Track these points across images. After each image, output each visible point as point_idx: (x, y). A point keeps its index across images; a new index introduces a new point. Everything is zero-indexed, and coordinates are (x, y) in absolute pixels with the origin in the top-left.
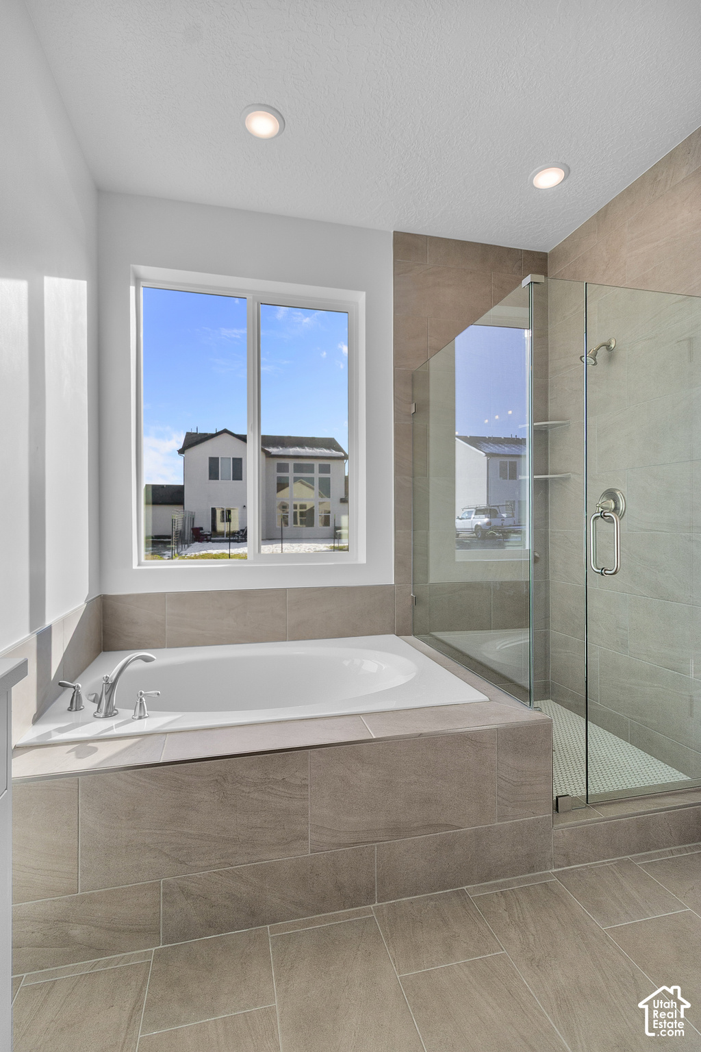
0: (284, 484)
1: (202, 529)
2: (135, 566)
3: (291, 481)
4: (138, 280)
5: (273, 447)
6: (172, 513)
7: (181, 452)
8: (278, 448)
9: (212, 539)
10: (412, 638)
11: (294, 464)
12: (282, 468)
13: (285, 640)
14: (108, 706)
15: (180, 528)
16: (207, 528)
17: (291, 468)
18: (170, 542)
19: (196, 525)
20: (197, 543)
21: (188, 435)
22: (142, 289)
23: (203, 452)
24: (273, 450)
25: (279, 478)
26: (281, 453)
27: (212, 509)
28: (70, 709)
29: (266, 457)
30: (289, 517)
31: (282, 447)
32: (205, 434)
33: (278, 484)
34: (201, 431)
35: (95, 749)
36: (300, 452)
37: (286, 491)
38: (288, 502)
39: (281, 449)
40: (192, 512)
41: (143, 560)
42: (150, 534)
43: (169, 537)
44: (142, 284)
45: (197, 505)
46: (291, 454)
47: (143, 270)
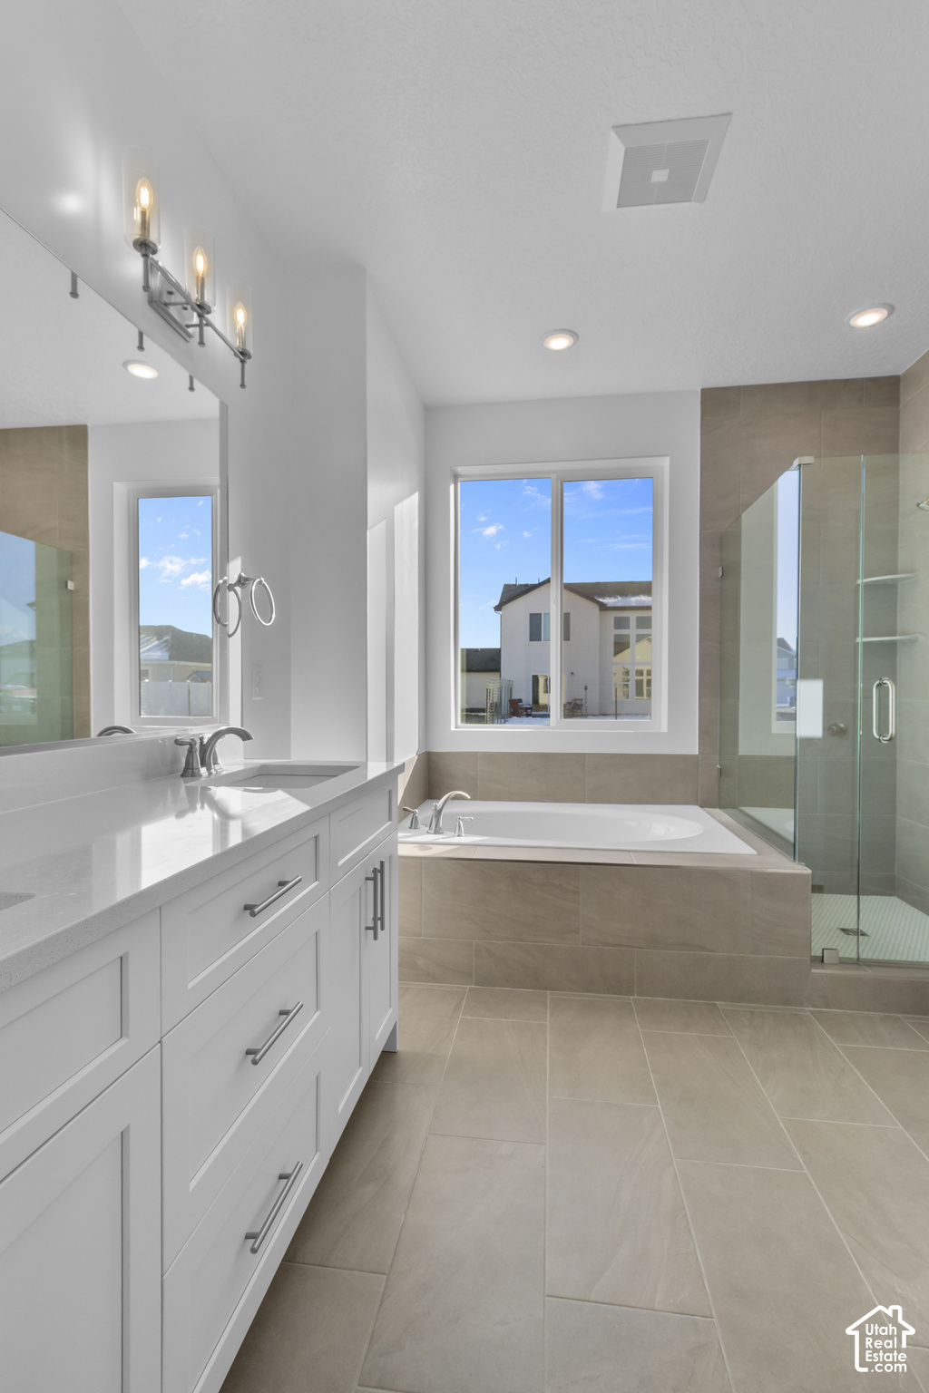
0: (623, 643)
1: (520, 701)
2: (453, 728)
3: (632, 640)
4: (456, 477)
5: (610, 596)
6: (489, 681)
7: (498, 608)
8: (615, 597)
9: (533, 713)
10: (717, 811)
11: (638, 618)
12: (620, 623)
13: (584, 802)
14: (436, 826)
15: (496, 700)
16: (527, 699)
17: (633, 623)
18: (484, 716)
19: (515, 697)
20: (515, 718)
21: (507, 587)
22: (459, 484)
23: (523, 607)
24: (610, 601)
25: (617, 636)
26: (620, 604)
27: (534, 676)
28: (411, 828)
29: (601, 610)
30: (630, 686)
31: (621, 596)
32: (527, 585)
33: (615, 643)
34: (521, 582)
35: (430, 848)
36: (645, 602)
37: (626, 654)
38: (629, 667)
39: (620, 598)
40: (510, 681)
41: (459, 723)
42: (465, 707)
43: (483, 710)
44: (460, 479)
45: (515, 673)
46: (634, 604)
47: (460, 470)
